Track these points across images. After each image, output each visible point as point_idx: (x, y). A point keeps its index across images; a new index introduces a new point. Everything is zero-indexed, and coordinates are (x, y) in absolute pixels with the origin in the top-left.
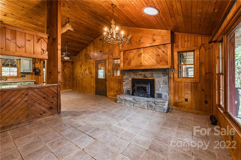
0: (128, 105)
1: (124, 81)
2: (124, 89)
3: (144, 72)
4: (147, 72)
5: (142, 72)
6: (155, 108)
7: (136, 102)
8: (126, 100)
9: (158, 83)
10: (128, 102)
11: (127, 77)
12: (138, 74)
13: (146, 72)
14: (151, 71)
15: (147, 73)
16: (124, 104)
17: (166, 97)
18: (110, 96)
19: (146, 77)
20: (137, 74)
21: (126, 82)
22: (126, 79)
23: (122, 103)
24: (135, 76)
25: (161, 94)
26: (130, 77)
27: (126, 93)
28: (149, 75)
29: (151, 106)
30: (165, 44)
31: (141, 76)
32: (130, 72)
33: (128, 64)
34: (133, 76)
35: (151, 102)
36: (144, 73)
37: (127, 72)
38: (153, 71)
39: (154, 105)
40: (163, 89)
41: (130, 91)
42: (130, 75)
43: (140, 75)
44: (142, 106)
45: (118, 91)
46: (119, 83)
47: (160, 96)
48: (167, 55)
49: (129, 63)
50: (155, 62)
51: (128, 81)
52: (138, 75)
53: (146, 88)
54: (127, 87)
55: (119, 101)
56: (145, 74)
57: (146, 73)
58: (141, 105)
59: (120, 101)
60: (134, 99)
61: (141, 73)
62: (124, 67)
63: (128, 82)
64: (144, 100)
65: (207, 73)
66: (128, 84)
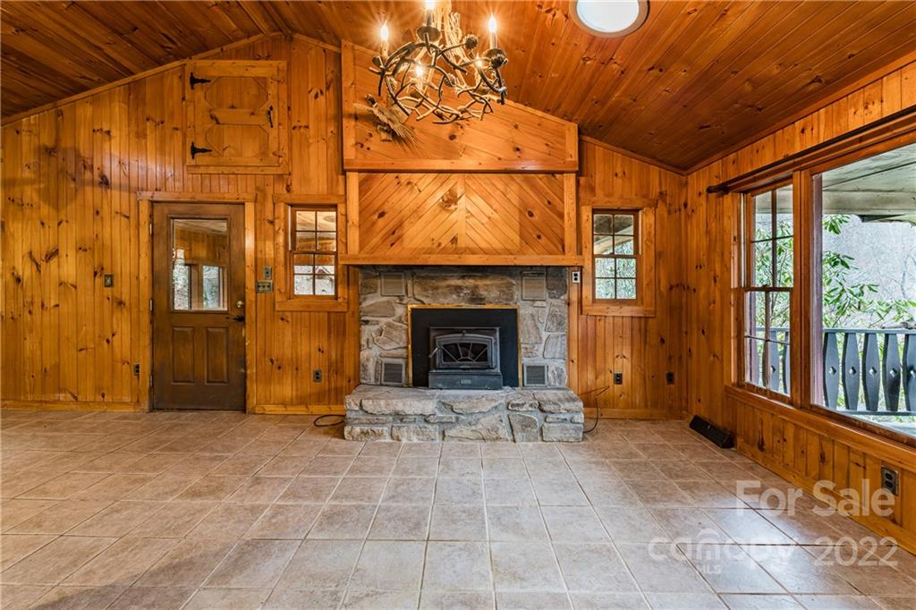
0: (415, 440)
1: (367, 322)
2: (368, 360)
3: (470, 277)
4: (485, 277)
5: (463, 277)
6: (541, 429)
7: (457, 419)
8: (400, 417)
9: (530, 322)
10: (412, 426)
11: (383, 302)
12: (442, 288)
13: (481, 278)
14: (501, 274)
15: (488, 282)
16: (388, 440)
17: (559, 376)
18: (270, 408)
19: (481, 300)
20: (437, 288)
21: (377, 323)
22: (374, 310)
23: (380, 435)
24: (427, 297)
25: (541, 368)
26: (401, 300)
27: (376, 379)
28: (495, 293)
29: (527, 424)
30: (553, 173)
31: (459, 296)
32: (400, 277)
33: (385, 239)
34: (417, 297)
35: (527, 405)
36: (470, 282)
37: (386, 277)
38: (511, 276)
39: (537, 417)
40: (549, 348)
41: (401, 365)
42: (404, 293)
43: (452, 293)
44: (484, 433)
45: (324, 375)
46: (329, 333)
47: (537, 374)
48: (561, 216)
49: (395, 235)
50: (517, 239)
51: (390, 320)
52: (446, 290)
53: (486, 346)
54: (387, 347)
55: (358, 429)
56: (476, 287)
57: (480, 283)
58: (480, 426)
59: (366, 428)
60: (444, 404)
61: (459, 282)
62: (367, 248)
63: (389, 325)
64: (494, 404)
65: (671, 288)
66: (388, 333)
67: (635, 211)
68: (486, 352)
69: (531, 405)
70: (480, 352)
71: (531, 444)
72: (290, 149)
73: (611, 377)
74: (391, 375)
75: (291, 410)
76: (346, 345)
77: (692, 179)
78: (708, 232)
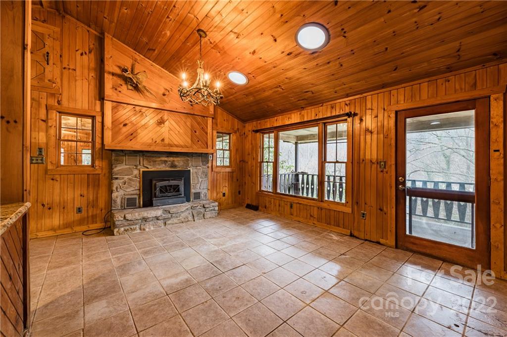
0: (152, 228)
1: (117, 178)
2: (117, 197)
3: (171, 157)
4: (178, 157)
5: (168, 157)
6: (204, 215)
7: (171, 216)
8: (145, 220)
9: (195, 175)
10: (151, 223)
11: (126, 168)
12: (158, 161)
13: (176, 157)
14: (184, 155)
15: (178, 159)
16: (139, 231)
17: (206, 196)
18: (40, 235)
19: (175, 166)
20: (155, 161)
21: (123, 178)
22: (122, 172)
23: (135, 229)
24: (150, 165)
25: (199, 193)
26: (136, 167)
28: (181, 163)
29: (199, 213)
30: (204, 117)
31: (166, 165)
32: (137, 156)
34: (145, 165)
35: (199, 206)
36: (171, 159)
37: (128, 156)
38: (188, 156)
39: (202, 210)
40: (202, 185)
41: (136, 198)
42: (138, 164)
43: (162, 164)
44: (183, 220)
45: (84, 209)
46: (88, 186)
47: (197, 196)
48: (207, 133)
49: (132, 135)
50: (190, 141)
51: (130, 177)
52: (159, 162)
53: (179, 186)
54: (128, 190)
55: (122, 229)
56: (174, 161)
57: (175, 159)
58: (181, 217)
59: (127, 228)
60: (165, 211)
61: (166, 159)
62: (116, 141)
63: (130, 179)
64: (186, 208)
65: (240, 161)
66: (129, 183)
67: (229, 134)
68: (179, 189)
69: (200, 206)
70: (176, 188)
71: (201, 221)
72: (62, 80)
73: (222, 194)
74: (130, 203)
75: (59, 232)
76: (100, 192)
77: (247, 125)
78: (252, 144)
